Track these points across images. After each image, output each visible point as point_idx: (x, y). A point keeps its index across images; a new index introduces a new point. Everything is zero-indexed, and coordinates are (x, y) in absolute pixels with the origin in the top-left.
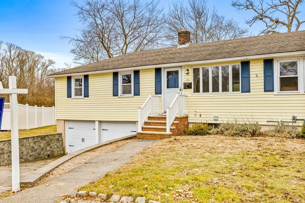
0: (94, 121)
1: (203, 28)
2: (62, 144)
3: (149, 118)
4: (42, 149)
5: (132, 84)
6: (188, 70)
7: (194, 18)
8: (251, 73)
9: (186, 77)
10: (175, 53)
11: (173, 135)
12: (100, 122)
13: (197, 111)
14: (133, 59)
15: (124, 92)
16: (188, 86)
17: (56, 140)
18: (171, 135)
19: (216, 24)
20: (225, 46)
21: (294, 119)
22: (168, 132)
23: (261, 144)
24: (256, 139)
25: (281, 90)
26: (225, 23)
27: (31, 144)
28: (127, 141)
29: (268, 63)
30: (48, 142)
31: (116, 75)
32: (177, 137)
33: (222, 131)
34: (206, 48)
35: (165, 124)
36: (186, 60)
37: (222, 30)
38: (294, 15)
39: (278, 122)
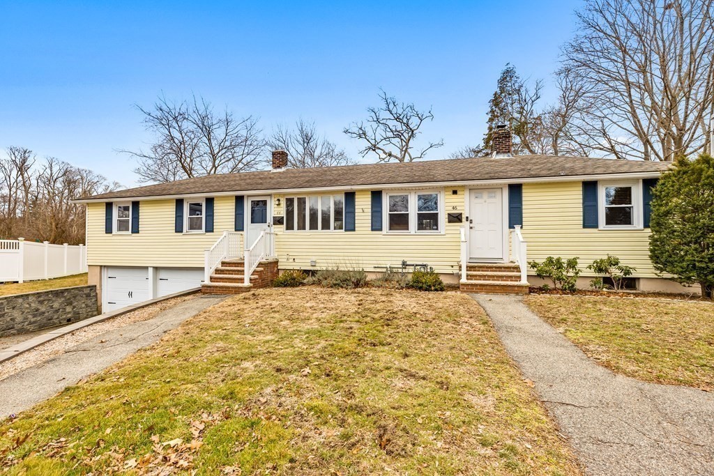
0: (147, 268)
1: (312, 156)
2: (97, 300)
3: (223, 264)
4: (57, 311)
5: (204, 216)
6: (279, 200)
7: (302, 143)
8: (356, 207)
9: (276, 209)
10: (266, 178)
11: (254, 287)
12: (156, 269)
13: (290, 254)
14: (209, 183)
15: (192, 227)
16: (278, 221)
17: (84, 296)
18: (250, 287)
19: (327, 151)
20: (329, 173)
21: (405, 265)
22: (247, 283)
23: (363, 301)
24: (359, 293)
25: (390, 229)
26: (337, 151)
27: (32, 305)
28: (186, 298)
29: (376, 196)
30: (69, 299)
31: (179, 203)
32: (261, 291)
33: (319, 280)
34: (304, 174)
35: (242, 272)
36: (277, 186)
37: (334, 160)
38: (407, 149)
39: (386, 268)
